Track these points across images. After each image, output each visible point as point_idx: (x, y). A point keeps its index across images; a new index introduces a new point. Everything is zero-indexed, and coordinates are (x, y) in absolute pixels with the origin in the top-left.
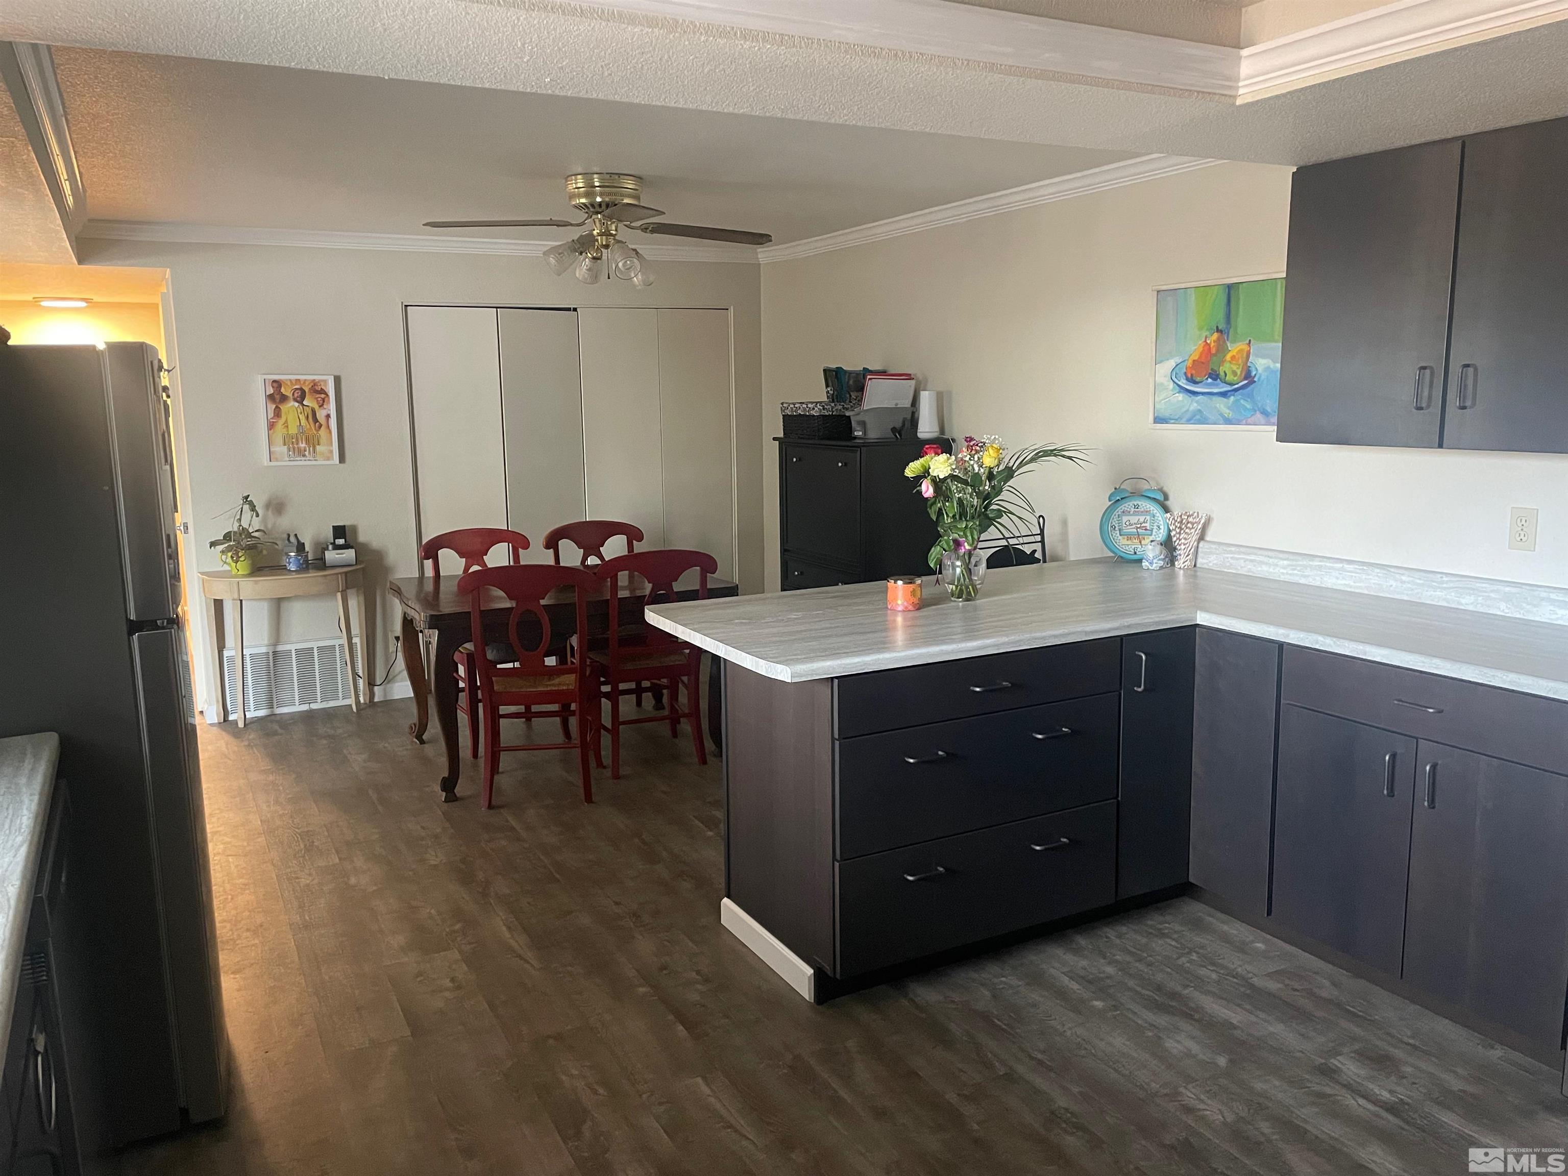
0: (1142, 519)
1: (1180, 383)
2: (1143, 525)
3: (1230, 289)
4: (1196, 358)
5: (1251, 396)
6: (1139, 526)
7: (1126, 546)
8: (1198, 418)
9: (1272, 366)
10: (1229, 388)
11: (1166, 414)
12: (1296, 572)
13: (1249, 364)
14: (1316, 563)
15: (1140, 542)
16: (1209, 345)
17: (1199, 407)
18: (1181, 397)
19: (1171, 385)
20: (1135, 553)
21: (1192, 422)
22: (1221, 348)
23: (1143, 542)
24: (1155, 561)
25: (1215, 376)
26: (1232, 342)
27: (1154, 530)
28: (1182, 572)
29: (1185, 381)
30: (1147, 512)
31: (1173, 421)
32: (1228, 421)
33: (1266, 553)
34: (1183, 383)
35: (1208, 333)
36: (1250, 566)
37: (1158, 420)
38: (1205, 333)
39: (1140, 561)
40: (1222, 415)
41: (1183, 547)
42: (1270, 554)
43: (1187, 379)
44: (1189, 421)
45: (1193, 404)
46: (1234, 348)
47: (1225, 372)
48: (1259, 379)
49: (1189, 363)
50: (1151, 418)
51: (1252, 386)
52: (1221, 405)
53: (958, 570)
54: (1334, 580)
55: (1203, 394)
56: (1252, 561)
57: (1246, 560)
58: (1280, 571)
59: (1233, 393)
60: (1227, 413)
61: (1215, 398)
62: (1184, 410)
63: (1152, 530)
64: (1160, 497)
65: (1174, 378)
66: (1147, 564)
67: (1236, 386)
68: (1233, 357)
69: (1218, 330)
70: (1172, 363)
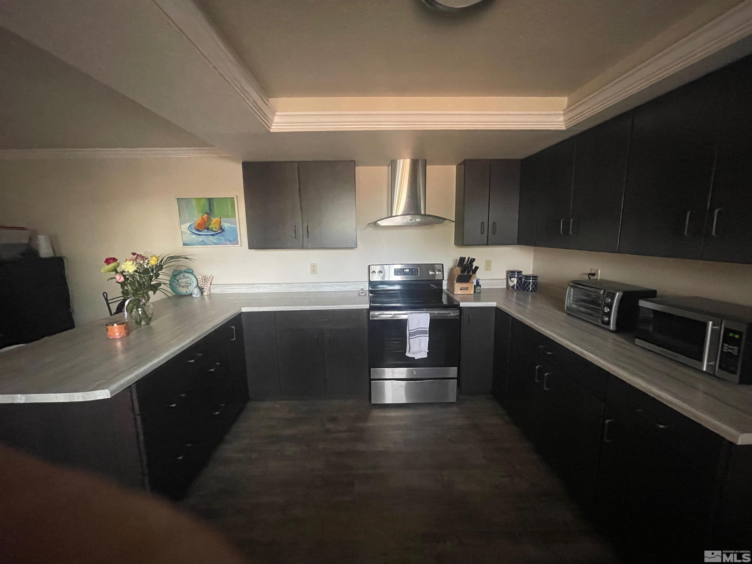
0: (187, 280)
1: (193, 231)
2: (188, 282)
3: (210, 200)
4: (199, 223)
5: (224, 235)
6: (186, 283)
7: (183, 291)
8: (203, 243)
9: (230, 226)
10: (214, 233)
11: (187, 242)
12: (249, 289)
13: (221, 225)
14: (256, 286)
15: (188, 288)
16: (204, 218)
17: (203, 240)
18: (194, 236)
19: (189, 232)
20: (186, 293)
21: (200, 244)
22: (209, 220)
23: (189, 288)
24: (198, 294)
25: (208, 229)
26: (213, 218)
27: (192, 283)
28: (206, 296)
29: (195, 231)
30: (188, 277)
31: (192, 245)
32: (216, 244)
33: (237, 285)
34: (194, 231)
35: (202, 214)
36: (232, 290)
37: (184, 244)
38: (201, 214)
39: (191, 295)
40: (212, 242)
41: (206, 288)
42: (239, 285)
43: (196, 230)
44: (199, 244)
45: (201, 239)
46: (214, 220)
47: (212, 228)
48: (226, 229)
49: (196, 224)
50: (182, 244)
51: (223, 233)
52: (211, 238)
53: (140, 312)
54: (262, 290)
55: (203, 235)
56: (232, 288)
57: (230, 289)
58: (244, 290)
59: (216, 234)
60: (215, 241)
61: (209, 236)
62: (197, 240)
63: (191, 284)
64: (192, 272)
65: (190, 229)
66: (195, 295)
67: (217, 232)
68: (214, 223)
69: (207, 213)
70: (188, 224)
